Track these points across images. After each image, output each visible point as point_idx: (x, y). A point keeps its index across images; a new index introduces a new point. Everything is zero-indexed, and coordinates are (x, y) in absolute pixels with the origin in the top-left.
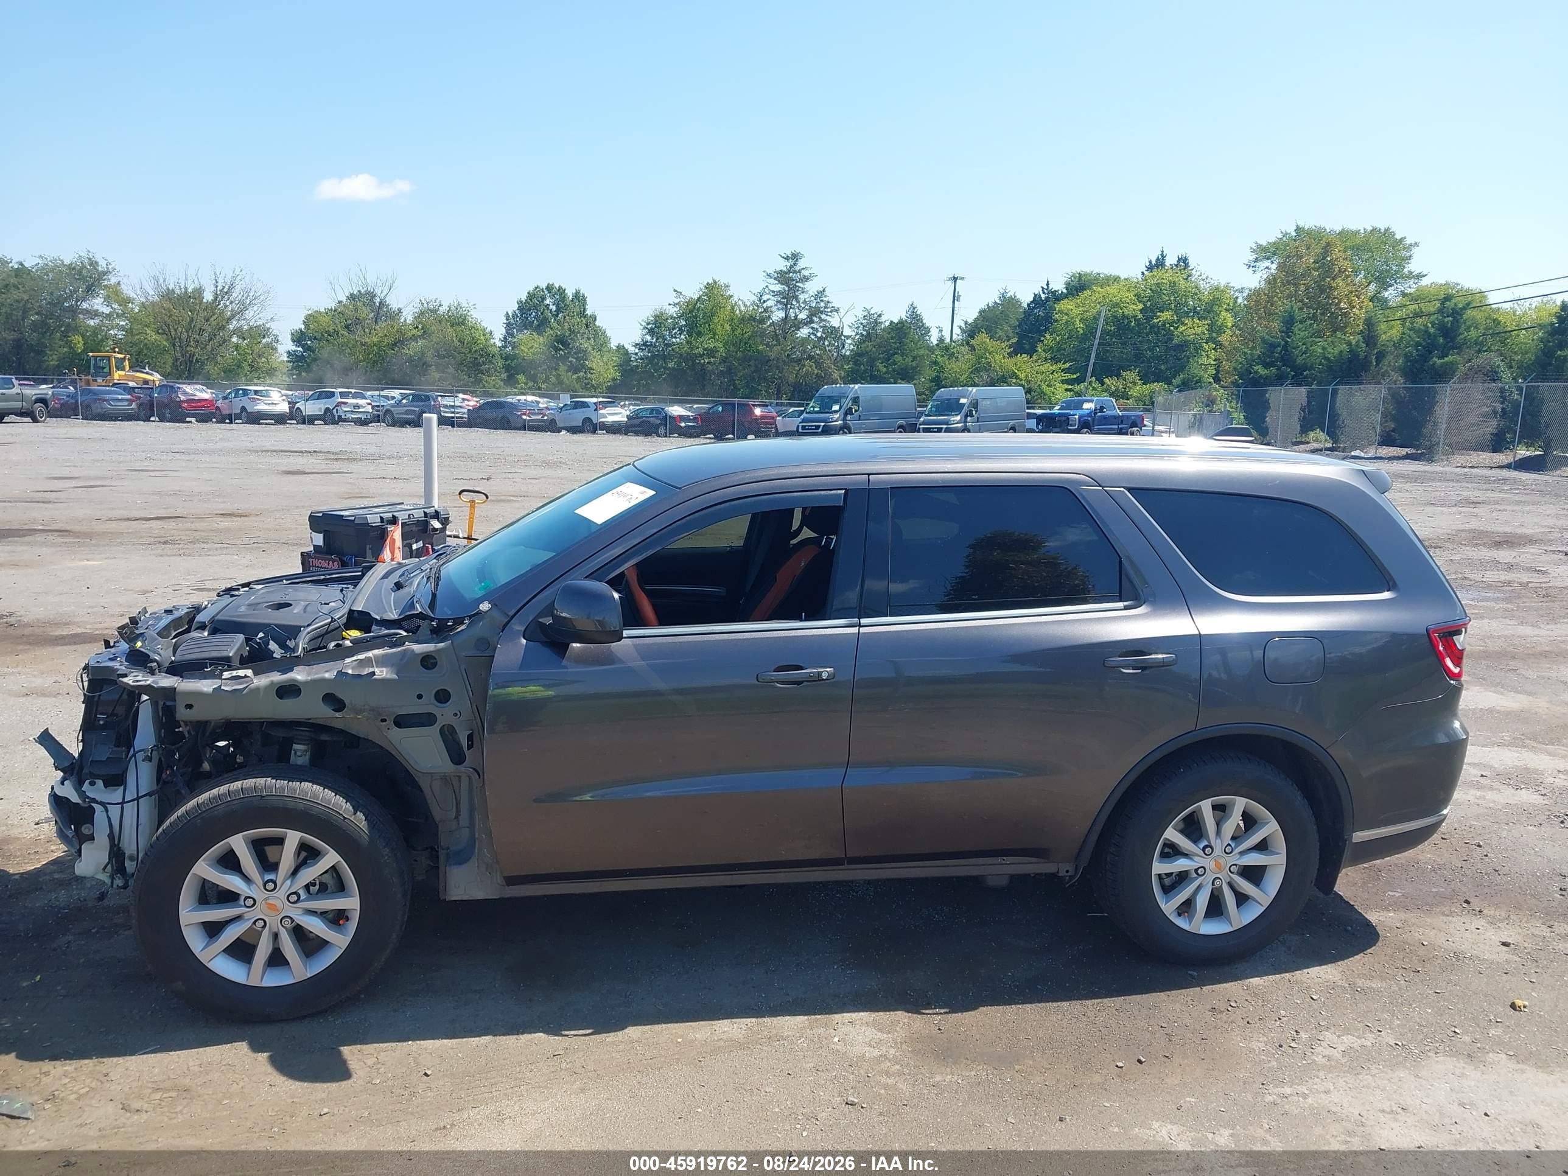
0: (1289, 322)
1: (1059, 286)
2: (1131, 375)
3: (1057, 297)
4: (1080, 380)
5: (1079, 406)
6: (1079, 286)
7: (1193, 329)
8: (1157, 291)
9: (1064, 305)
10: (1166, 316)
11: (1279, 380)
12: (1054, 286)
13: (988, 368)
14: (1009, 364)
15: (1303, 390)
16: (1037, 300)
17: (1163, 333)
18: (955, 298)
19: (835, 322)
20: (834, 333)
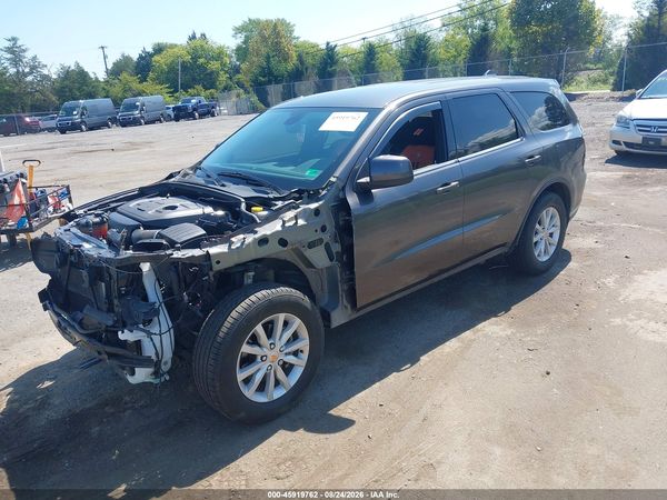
0: (268, 58)
1: (150, 50)
2: (199, 87)
3: (151, 55)
4: (176, 91)
5: (189, 101)
6: (159, 49)
7: (214, 65)
8: (195, 49)
9: (156, 58)
10: (202, 60)
11: (270, 82)
12: (147, 50)
13: (130, 89)
14: (140, 87)
15: (281, 86)
16: (141, 57)
17: (202, 68)
18: (105, 57)
19: (45, 72)
20: (46, 77)
